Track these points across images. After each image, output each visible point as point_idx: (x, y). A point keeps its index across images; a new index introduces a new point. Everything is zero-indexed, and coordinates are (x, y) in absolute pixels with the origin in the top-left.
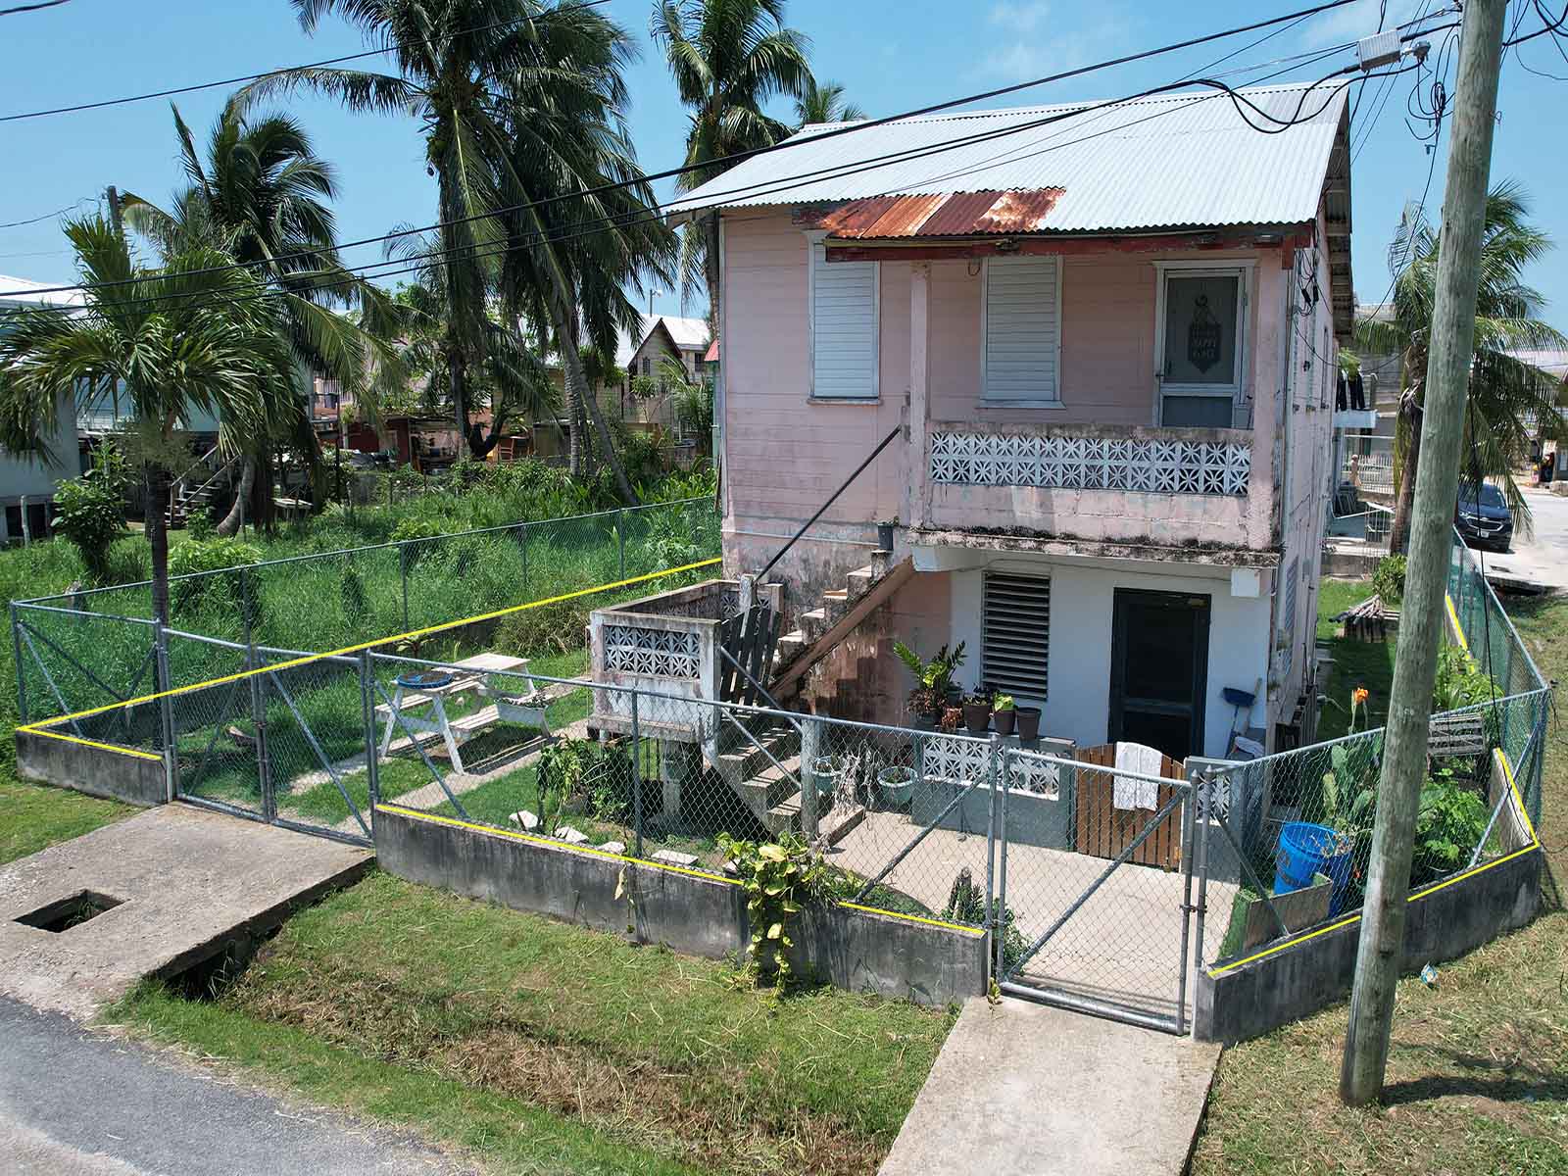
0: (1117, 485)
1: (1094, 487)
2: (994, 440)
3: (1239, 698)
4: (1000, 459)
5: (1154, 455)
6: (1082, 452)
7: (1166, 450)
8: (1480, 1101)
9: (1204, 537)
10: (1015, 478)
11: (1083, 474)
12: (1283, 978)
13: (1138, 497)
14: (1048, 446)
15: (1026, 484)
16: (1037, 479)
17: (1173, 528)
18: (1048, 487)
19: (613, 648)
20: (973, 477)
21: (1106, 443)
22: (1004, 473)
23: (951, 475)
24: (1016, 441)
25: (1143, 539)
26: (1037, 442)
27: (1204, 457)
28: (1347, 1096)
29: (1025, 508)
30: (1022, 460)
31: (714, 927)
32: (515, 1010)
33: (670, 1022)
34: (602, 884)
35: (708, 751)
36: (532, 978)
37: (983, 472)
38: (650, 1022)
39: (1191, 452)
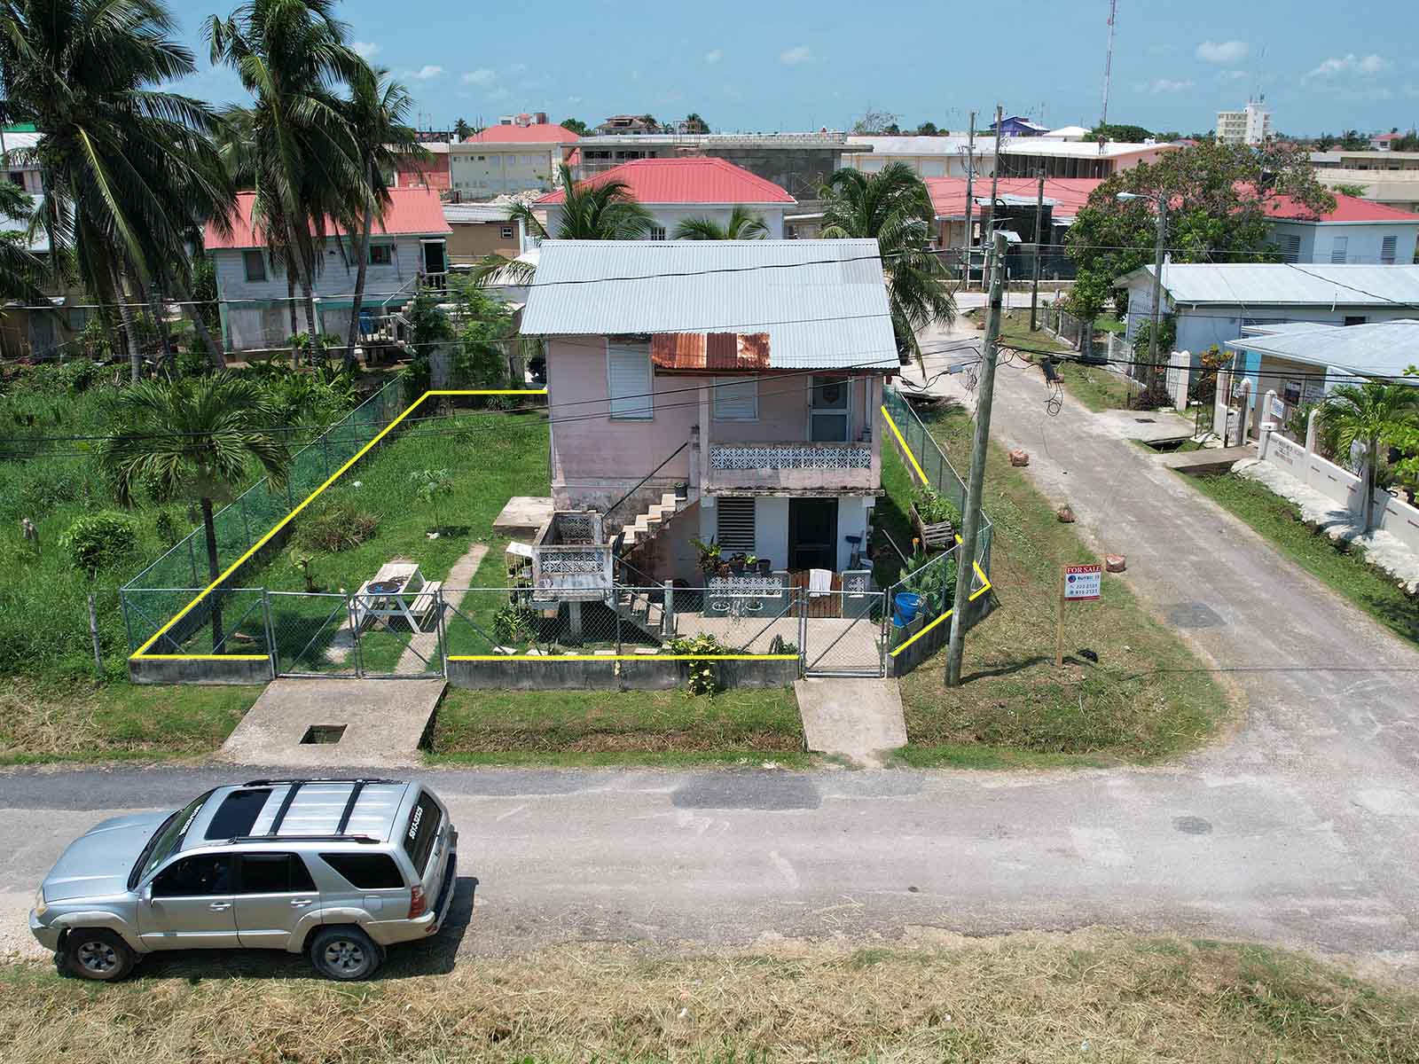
1: (797, 467)
2: (745, 450)
3: (852, 540)
4: (748, 458)
5: (826, 454)
6: (791, 454)
7: (831, 452)
8: (991, 677)
9: (849, 486)
11: (791, 462)
12: (912, 651)
13: (818, 471)
14: (773, 452)
17: (836, 482)
19: (546, 563)
20: (734, 466)
21: (802, 450)
22: (751, 464)
23: (722, 465)
24: (757, 450)
25: (821, 488)
26: (768, 450)
27: (849, 453)
28: (948, 684)
30: (760, 457)
31: (665, 676)
32: (597, 726)
33: (672, 715)
34: (601, 671)
35: (610, 603)
36: (594, 713)
37: (740, 464)
38: (663, 716)
39: (843, 452)
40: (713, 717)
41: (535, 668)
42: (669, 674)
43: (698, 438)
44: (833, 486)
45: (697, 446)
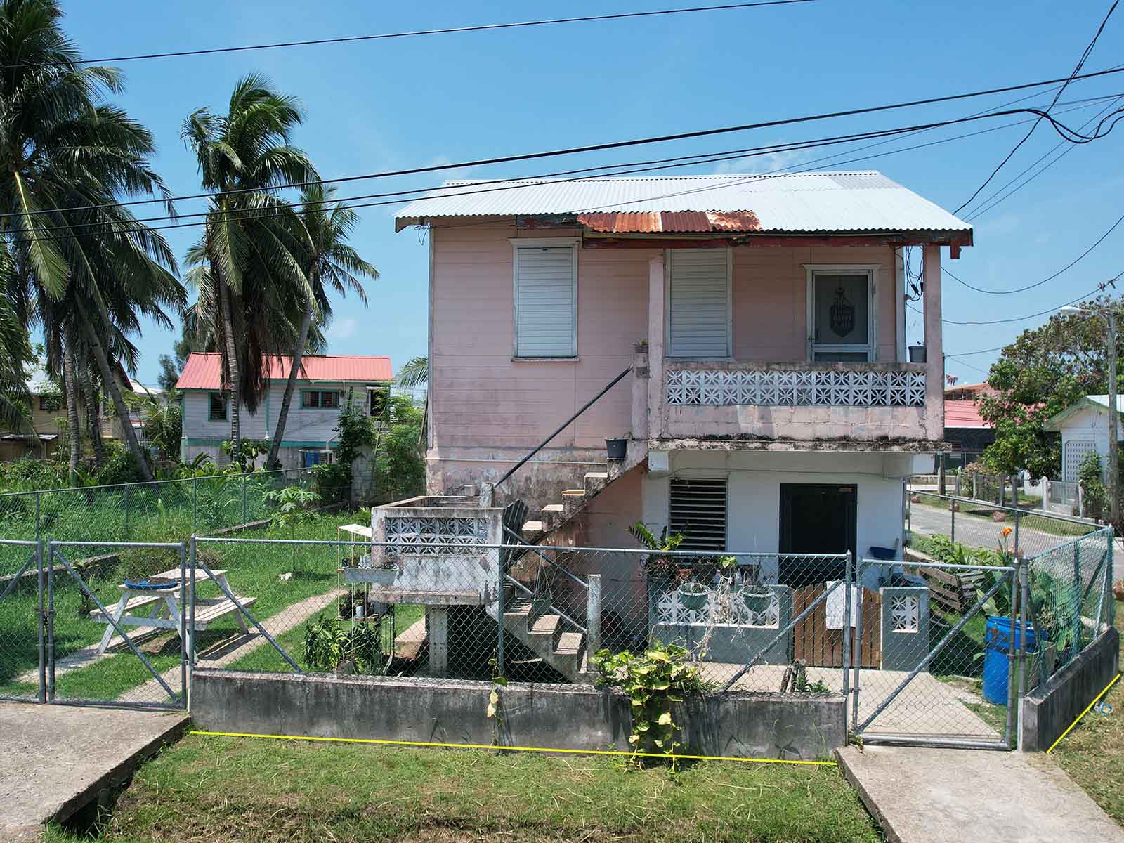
0: (823, 402)
1: (805, 404)
2: (721, 374)
3: (881, 554)
4: (726, 387)
5: (851, 381)
6: (794, 380)
7: (861, 378)
9: (893, 434)
10: (739, 400)
11: (795, 395)
13: (841, 409)
14: (766, 377)
15: (749, 403)
16: (758, 401)
17: (868, 429)
18: (767, 405)
20: (703, 400)
21: (814, 375)
22: (731, 397)
23: (684, 400)
24: (739, 374)
25: (845, 438)
26: (758, 374)
27: (890, 381)
29: (749, 421)
30: (746, 387)
31: (584, 729)
32: (441, 811)
33: (596, 800)
34: (464, 709)
35: (493, 610)
36: (438, 786)
37: (712, 396)
38: (578, 801)
39: (880, 378)
40: (681, 809)
41: (344, 698)
42: (592, 725)
43: (646, 360)
44: (864, 435)
45: (644, 372)
